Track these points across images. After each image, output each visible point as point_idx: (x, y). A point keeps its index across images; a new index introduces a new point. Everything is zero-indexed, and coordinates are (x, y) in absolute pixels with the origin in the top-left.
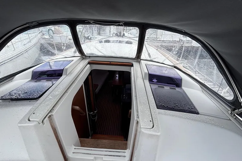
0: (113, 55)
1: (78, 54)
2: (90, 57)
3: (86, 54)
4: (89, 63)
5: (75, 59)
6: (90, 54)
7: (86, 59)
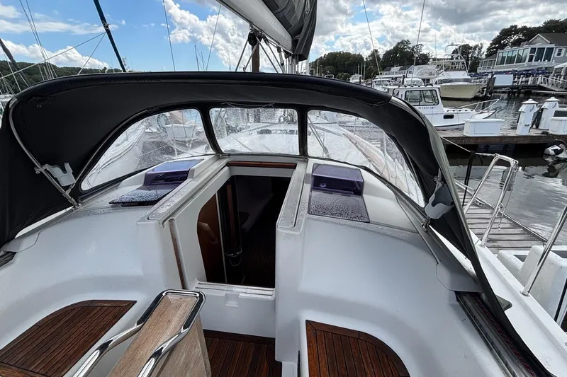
0: (265, 151)
1: (211, 151)
2: (229, 155)
3: (223, 151)
4: (228, 165)
5: (207, 158)
6: (229, 151)
7: (223, 158)
